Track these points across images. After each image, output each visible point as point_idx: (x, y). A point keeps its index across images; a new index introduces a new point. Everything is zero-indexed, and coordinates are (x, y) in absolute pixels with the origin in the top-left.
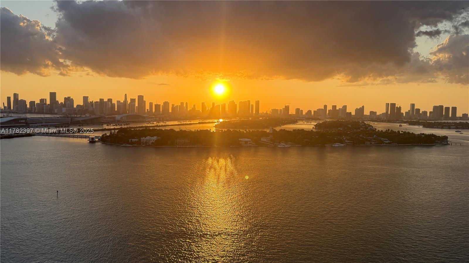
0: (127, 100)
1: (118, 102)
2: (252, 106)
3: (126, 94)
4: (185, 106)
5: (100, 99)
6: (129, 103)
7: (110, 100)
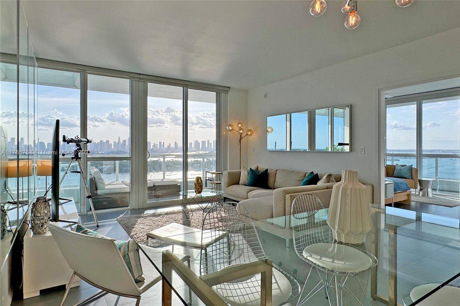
0: (120, 141)
1: (115, 142)
2: (211, 143)
3: (119, 137)
4: (162, 144)
5: (100, 141)
6: (121, 143)
7: (108, 141)
